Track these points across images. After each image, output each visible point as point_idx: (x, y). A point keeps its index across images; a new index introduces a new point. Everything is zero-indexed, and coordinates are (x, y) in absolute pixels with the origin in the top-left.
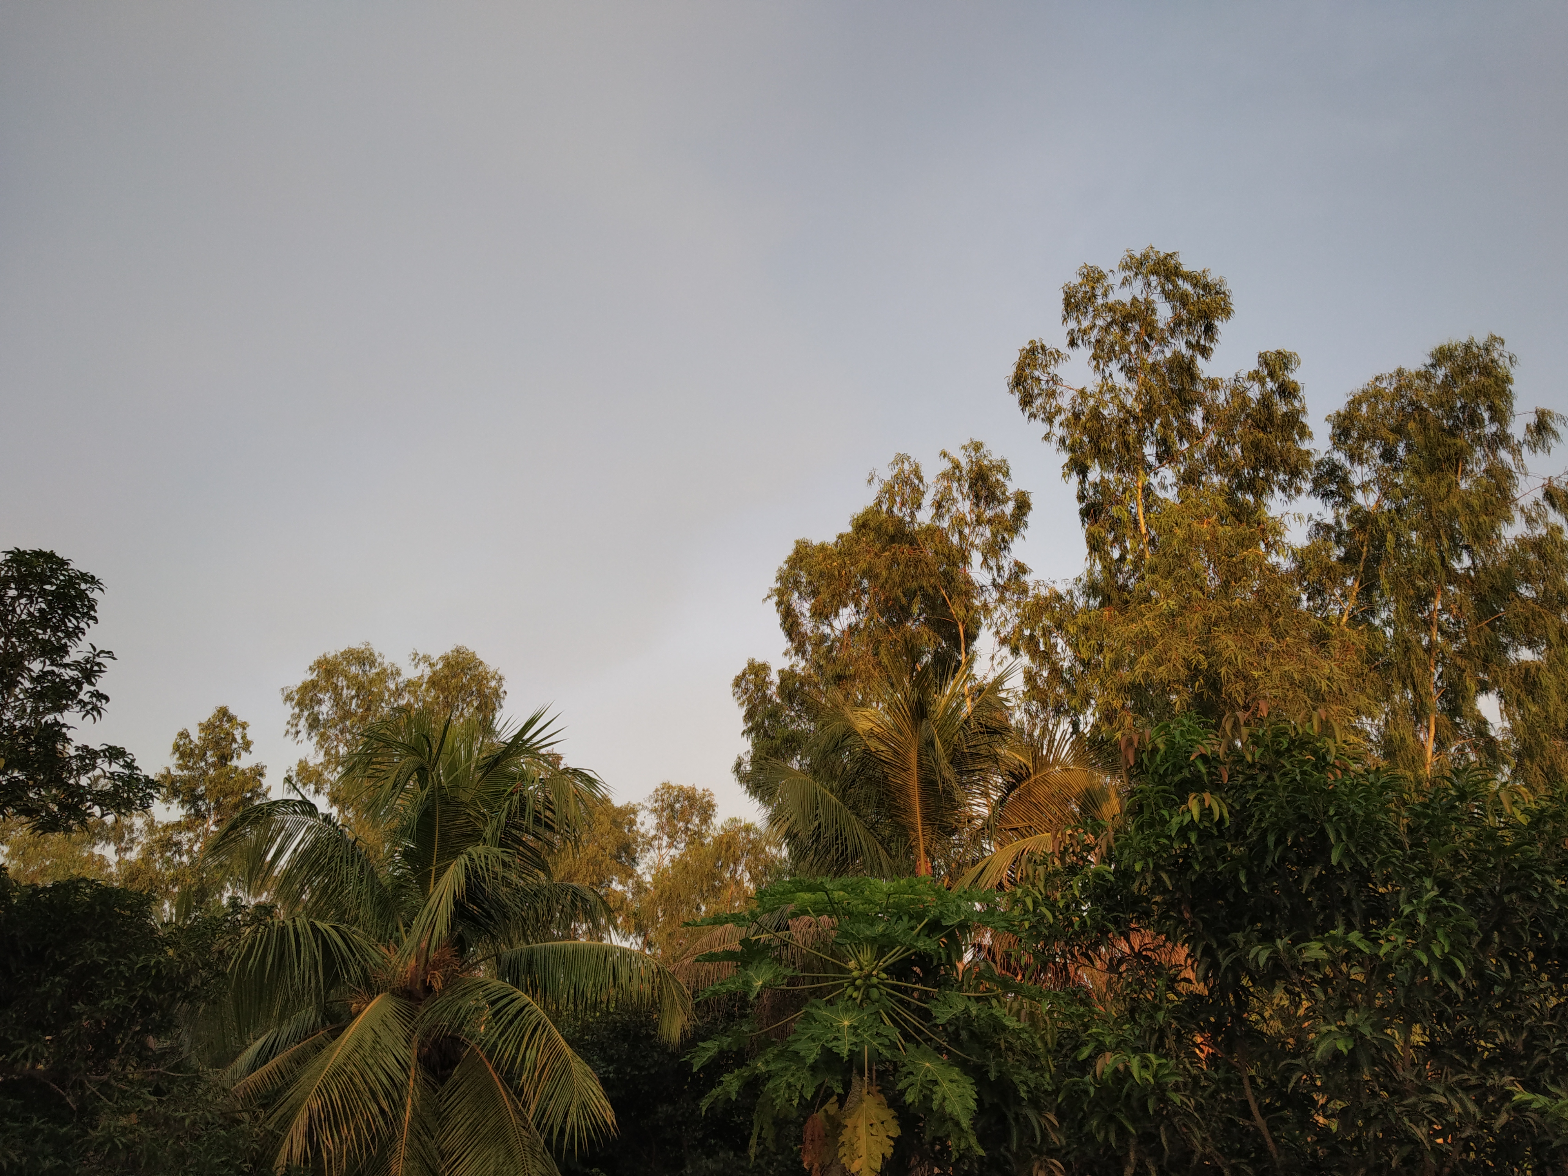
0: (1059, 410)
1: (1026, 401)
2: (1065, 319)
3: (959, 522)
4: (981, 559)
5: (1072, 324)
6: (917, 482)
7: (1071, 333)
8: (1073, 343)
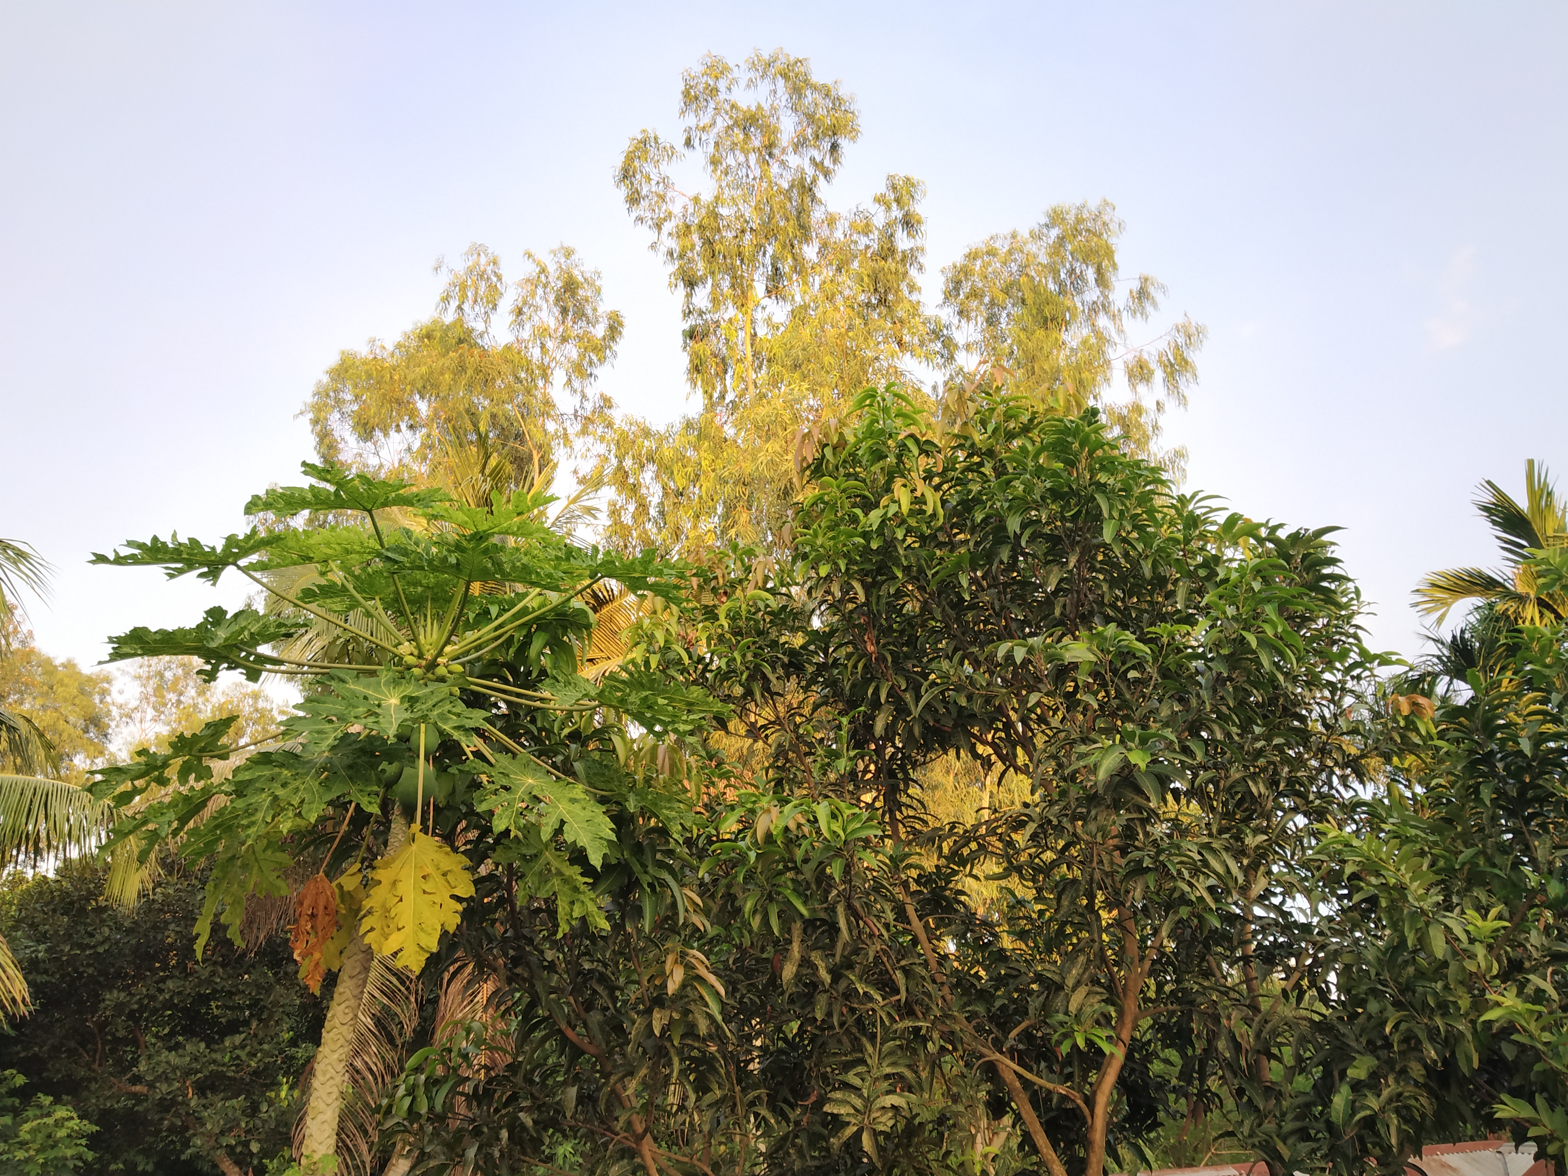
0: (669, 216)
1: (634, 199)
2: (683, 112)
3: (542, 333)
4: (565, 379)
5: (691, 120)
6: (494, 279)
7: (688, 130)
8: (688, 143)
